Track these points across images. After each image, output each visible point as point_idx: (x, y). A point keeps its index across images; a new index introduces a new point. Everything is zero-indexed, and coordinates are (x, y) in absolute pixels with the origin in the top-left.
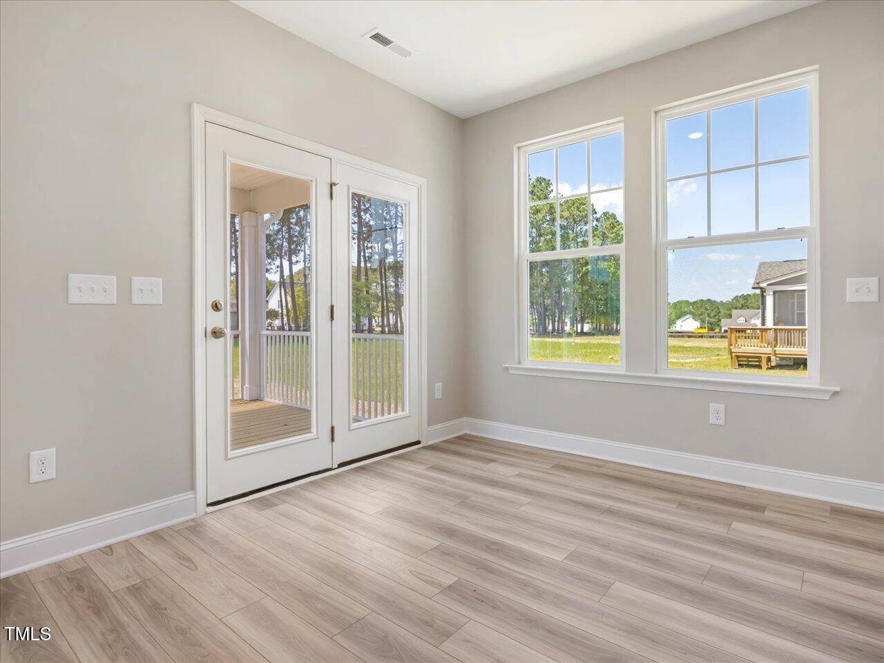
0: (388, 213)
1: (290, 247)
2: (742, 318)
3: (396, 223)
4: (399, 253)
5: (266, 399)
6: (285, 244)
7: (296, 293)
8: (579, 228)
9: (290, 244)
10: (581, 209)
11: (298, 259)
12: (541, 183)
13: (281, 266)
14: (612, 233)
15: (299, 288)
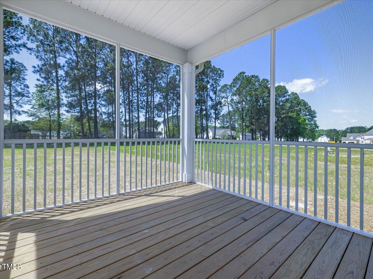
0: (204, 94)
1: (167, 108)
2: (352, 137)
3: (207, 98)
4: (208, 110)
5: (197, 183)
6: (166, 107)
7: (169, 125)
8: (280, 99)
9: (167, 106)
10: (282, 91)
11: (170, 112)
12: (264, 81)
13: (164, 115)
14: (295, 101)
15: (170, 123)
